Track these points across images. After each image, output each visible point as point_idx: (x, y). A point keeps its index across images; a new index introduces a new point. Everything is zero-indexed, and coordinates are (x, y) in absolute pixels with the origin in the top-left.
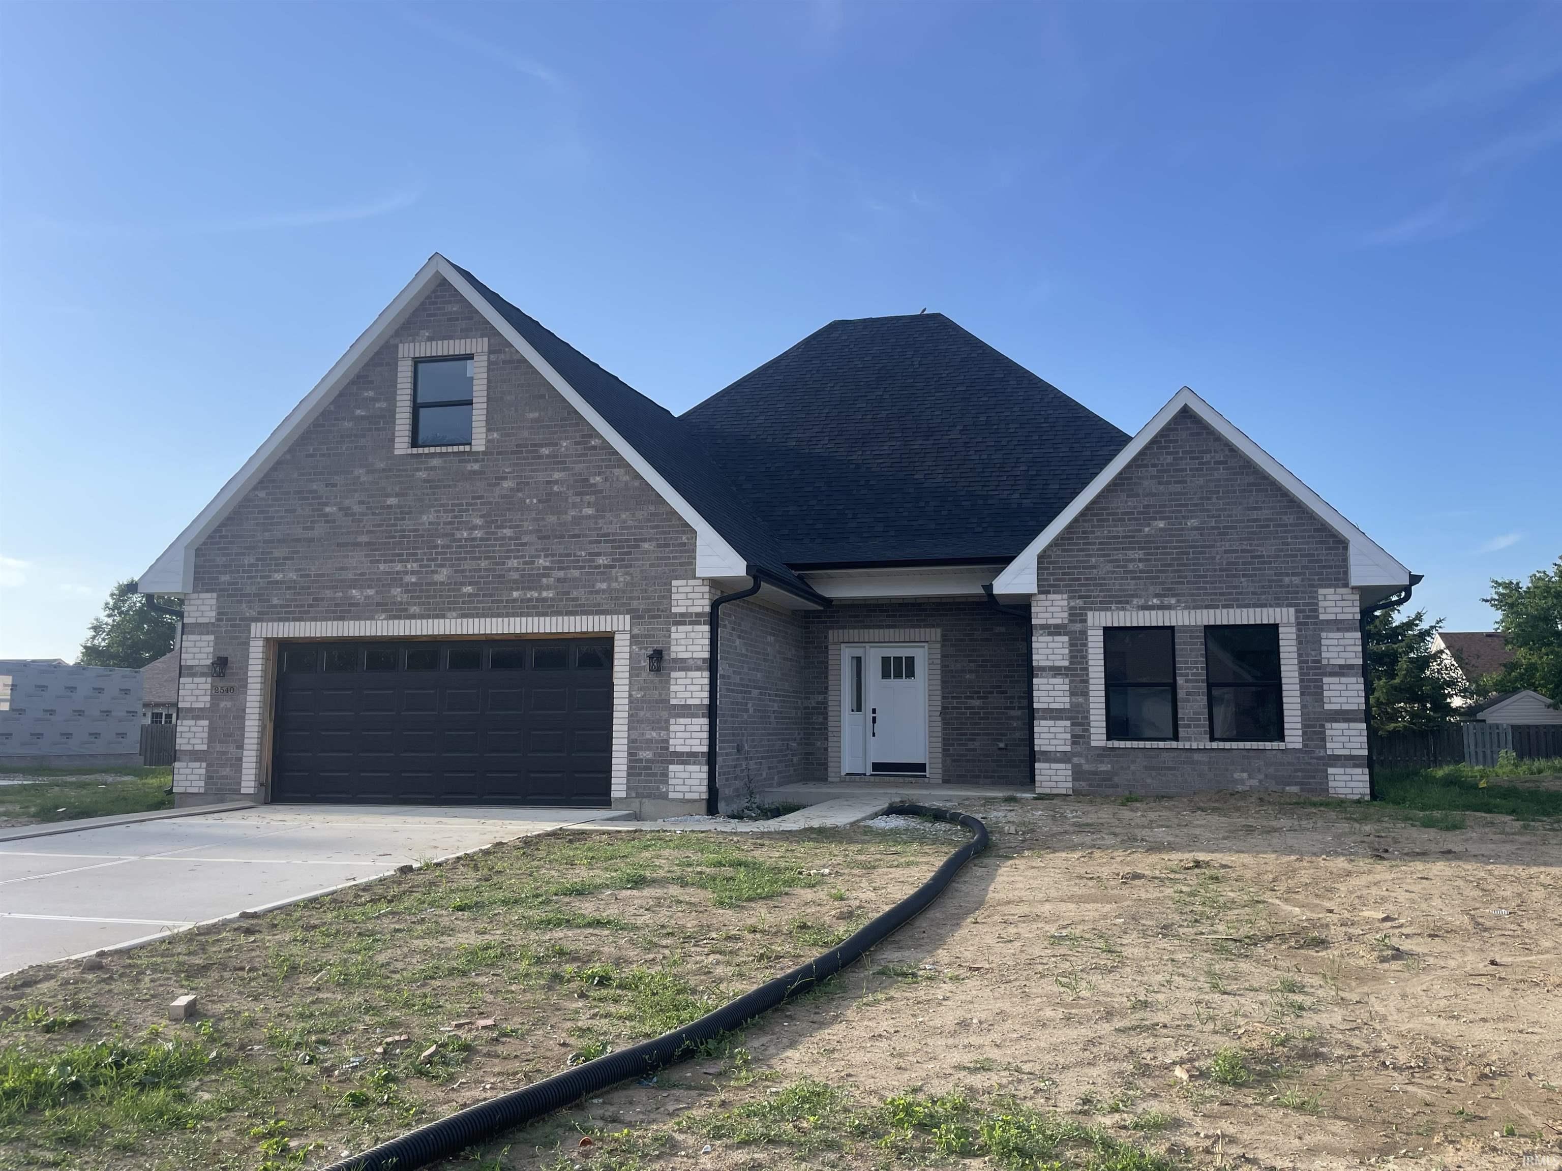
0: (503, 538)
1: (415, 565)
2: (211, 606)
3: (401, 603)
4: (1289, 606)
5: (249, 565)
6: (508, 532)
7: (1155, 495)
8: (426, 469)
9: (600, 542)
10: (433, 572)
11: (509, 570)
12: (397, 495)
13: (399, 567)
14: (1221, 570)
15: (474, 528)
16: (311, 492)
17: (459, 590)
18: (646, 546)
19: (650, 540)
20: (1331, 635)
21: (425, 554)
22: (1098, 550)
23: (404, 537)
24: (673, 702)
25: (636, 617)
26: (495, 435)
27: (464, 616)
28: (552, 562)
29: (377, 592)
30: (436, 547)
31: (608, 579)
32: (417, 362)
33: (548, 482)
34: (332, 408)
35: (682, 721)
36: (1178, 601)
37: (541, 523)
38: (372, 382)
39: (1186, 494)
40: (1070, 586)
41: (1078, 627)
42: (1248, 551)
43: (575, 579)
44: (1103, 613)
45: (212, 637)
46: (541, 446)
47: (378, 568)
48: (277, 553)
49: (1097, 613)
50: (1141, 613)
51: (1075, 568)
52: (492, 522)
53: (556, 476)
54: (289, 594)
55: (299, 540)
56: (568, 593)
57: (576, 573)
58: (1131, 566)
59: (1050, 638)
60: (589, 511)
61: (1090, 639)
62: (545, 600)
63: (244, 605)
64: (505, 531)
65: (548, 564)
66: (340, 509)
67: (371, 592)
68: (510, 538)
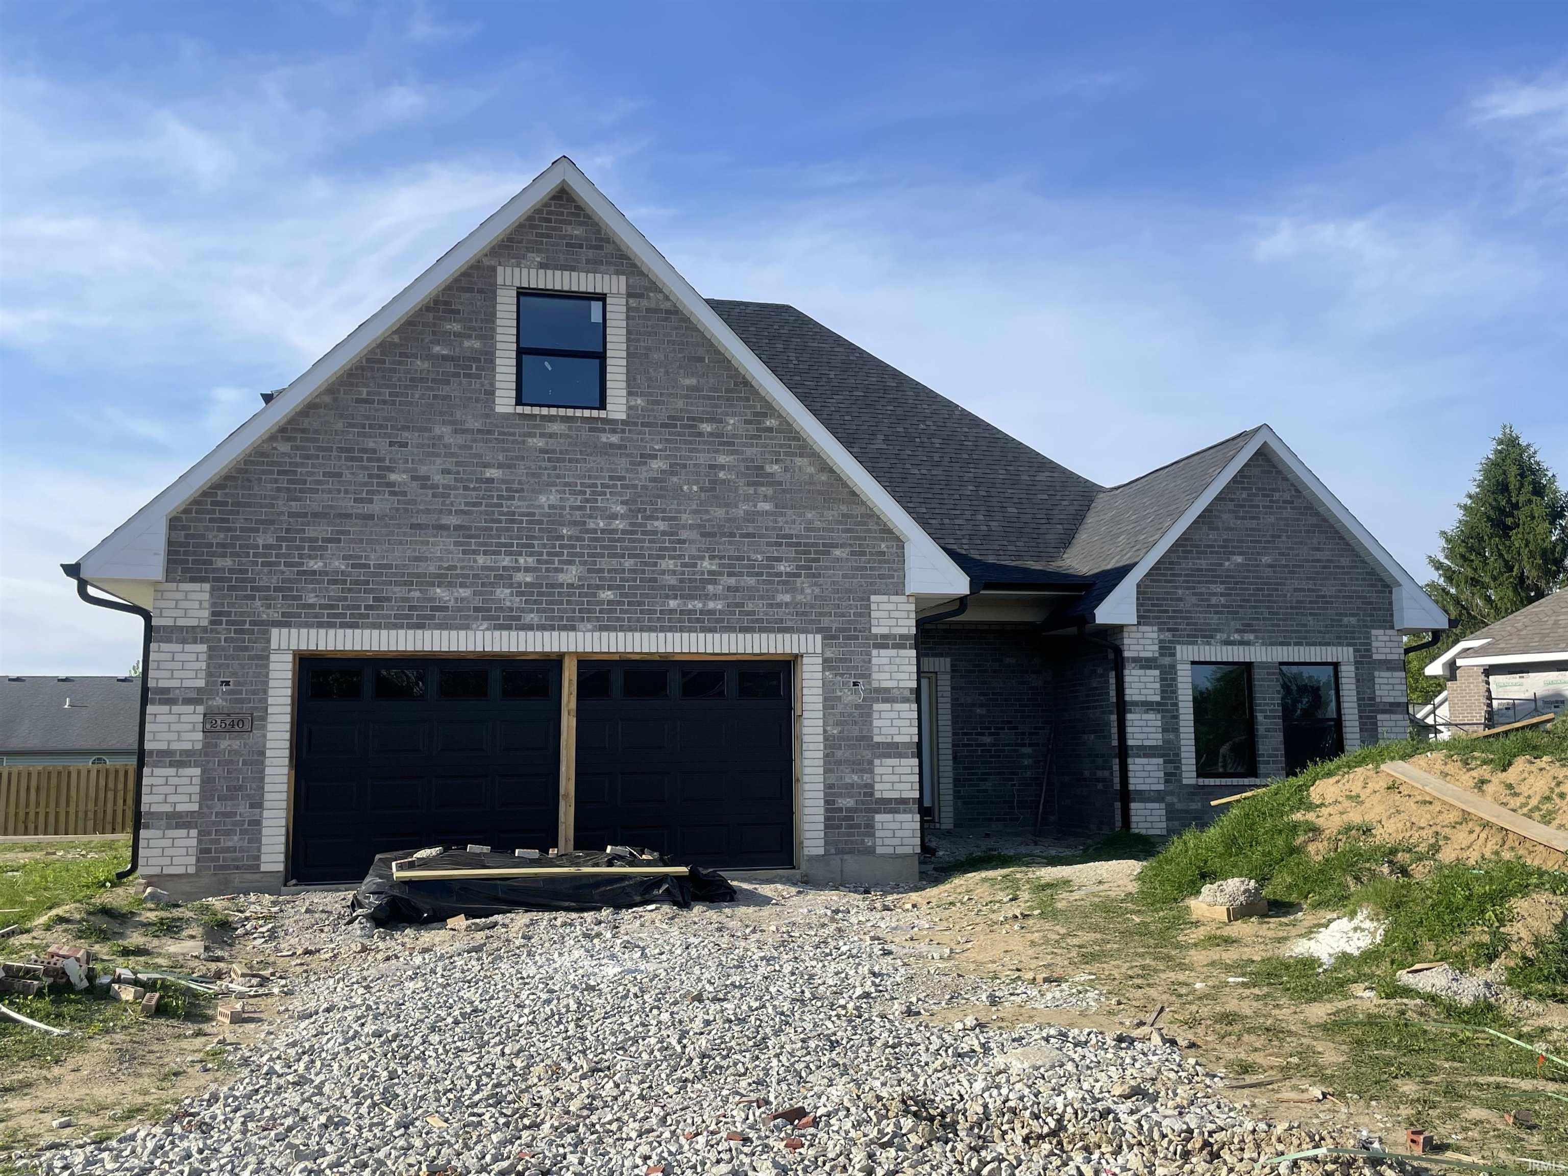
0: (654, 533)
1: (530, 559)
2: (201, 602)
3: (511, 609)
4: (1349, 645)
5: (265, 547)
6: (660, 525)
7: (1231, 529)
8: (542, 435)
9: (780, 544)
10: (557, 570)
11: (663, 572)
12: (500, 466)
13: (507, 561)
14: (1292, 608)
15: (614, 516)
16: (365, 451)
17: (595, 595)
18: (837, 552)
19: (842, 546)
20: (1383, 674)
21: (544, 546)
22: (1185, 581)
23: (513, 521)
24: (877, 739)
25: (829, 637)
26: (639, 401)
27: (602, 629)
28: (720, 565)
29: (475, 593)
30: (561, 538)
31: (793, 590)
32: (522, 293)
33: (711, 467)
34: (396, 339)
35: (889, 761)
36: (1256, 637)
37: (705, 517)
38: (457, 312)
39: (1259, 530)
40: (1159, 618)
41: (1167, 660)
42: (1313, 591)
43: (749, 589)
44: (1190, 647)
45: (203, 648)
46: (701, 420)
47: (475, 561)
48: (310, 532)
49: (1185, 647)
50: (1224, 648)
51: (1164, 599)
52: (639, 511)
53: (722, 459)
54: (334, 591)
55: (348, 516)
56: (742, 605)
57: (751, 581)
58: (1214, 600)
59: (1141, 672)
60: (767, 506)
61: (1179, 673)
62: (711, 612)
63: (258, 603)
64: (656, 523)
65: (714, 568)
66: (414, 478)
67: (465, 593)
68: (664, 533)
